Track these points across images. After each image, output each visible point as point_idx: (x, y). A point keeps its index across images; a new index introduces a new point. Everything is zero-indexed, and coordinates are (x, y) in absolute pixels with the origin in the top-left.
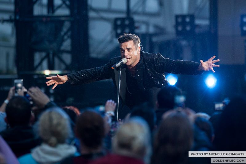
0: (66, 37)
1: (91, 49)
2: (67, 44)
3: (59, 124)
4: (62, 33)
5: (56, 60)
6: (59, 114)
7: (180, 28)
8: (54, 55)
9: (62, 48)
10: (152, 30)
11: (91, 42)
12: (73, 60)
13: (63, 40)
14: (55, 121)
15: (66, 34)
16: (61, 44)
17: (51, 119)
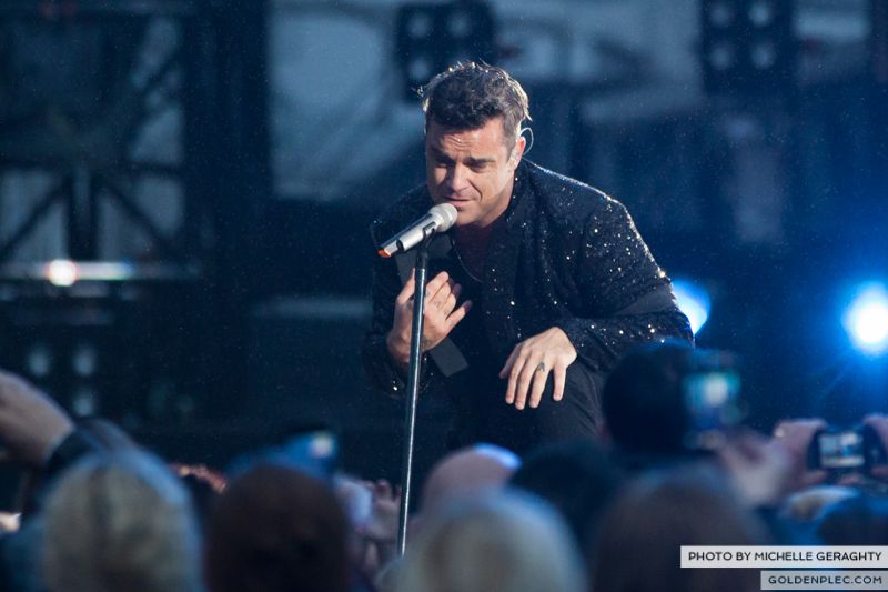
0: (155, 99)
1: (282, 158)
2: (161, 133)
3: (140, 534)
4: (139, 79)
5: (110, 213)
6: (142, 483)
7: (722, 58)
8: (96, 186)
9: (140, 151)
10: (582, 64)
11: (280, 121)
12: (191, 208)
13: (141, 115)
14: (121, 520)
15: (156, 80)
16: (131, 133)
17: (99, 509)
